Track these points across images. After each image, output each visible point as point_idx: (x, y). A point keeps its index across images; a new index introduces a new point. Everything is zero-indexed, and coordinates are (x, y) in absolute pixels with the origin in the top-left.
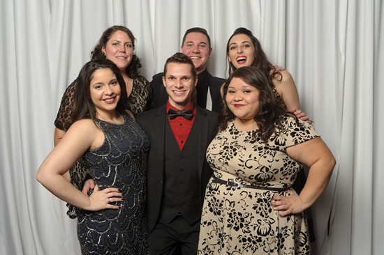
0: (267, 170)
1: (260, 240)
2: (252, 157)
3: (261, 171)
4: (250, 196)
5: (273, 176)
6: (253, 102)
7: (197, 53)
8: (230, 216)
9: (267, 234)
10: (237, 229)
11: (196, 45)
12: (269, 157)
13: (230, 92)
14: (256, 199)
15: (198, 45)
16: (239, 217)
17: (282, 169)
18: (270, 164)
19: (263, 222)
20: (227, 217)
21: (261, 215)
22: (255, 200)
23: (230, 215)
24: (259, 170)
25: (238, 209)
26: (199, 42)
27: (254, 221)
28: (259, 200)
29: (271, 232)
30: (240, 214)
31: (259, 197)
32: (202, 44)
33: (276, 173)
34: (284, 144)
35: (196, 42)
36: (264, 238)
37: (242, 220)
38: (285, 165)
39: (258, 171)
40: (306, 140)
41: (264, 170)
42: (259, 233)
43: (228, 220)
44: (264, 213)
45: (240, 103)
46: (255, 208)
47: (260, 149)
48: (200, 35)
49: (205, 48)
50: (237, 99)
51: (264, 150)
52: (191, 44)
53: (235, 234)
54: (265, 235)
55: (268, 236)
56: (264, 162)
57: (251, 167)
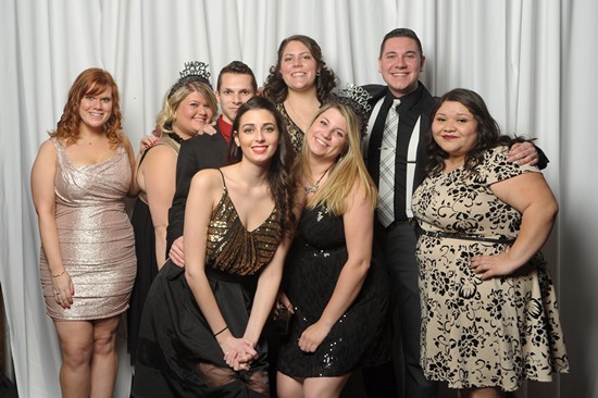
0: (466, 216)
1: (461, 303)
2: (446, 204)
3: (457, 218)
4: (453, 250)
5: (477, 224)
6: (469, 135)
7: (403, 68)
8: (434, 278)
9: (471, 296)
10: (442, 293)
11: (400, 56)
12: (467, 201)
13: (439, 119)
14: (460, 253)
15: (403, 56)
16: (443, 278)
17: (488, 215)
18: (468, 209)
19: (466, 282)
20: (431, 279)
21: (465, 272)
22: (458, 254)
23: (433, 276)
24: (454, 217)
25: (441, 268)
26: (404, 51)
27: (457, 280)
28: (464, 254)
29: (476, 295)
30: (443, 274)
31: (463, 250)
32: (409, 54)
33: (480, 220)
34: (485, 181)
35: (400, 52)
36: (466, 302)
37: (447, 281)
38: (493, 210)
39: (454, 220)
40: (512, 176)
41: (461, 217)
42: (461, 294)
43: (433, 283)
44: (468, 271)
45: (452, 134)
46: (458, 264)
47: (455, 192)
48: (405, 40)
49: (414, 60)
50: (448, 129)
51: (460, 192)
52: (392, 55)
53: (442, 299)
54: (468, 298)
55: (471, 300)
56: (460, 208)
57: (445, 215)
